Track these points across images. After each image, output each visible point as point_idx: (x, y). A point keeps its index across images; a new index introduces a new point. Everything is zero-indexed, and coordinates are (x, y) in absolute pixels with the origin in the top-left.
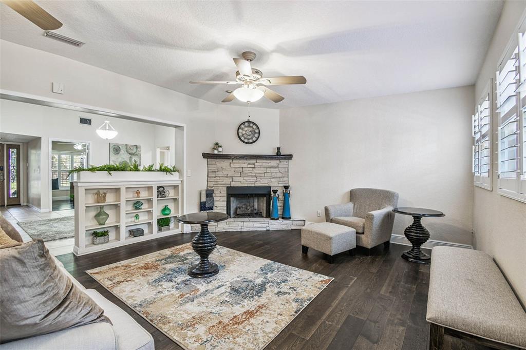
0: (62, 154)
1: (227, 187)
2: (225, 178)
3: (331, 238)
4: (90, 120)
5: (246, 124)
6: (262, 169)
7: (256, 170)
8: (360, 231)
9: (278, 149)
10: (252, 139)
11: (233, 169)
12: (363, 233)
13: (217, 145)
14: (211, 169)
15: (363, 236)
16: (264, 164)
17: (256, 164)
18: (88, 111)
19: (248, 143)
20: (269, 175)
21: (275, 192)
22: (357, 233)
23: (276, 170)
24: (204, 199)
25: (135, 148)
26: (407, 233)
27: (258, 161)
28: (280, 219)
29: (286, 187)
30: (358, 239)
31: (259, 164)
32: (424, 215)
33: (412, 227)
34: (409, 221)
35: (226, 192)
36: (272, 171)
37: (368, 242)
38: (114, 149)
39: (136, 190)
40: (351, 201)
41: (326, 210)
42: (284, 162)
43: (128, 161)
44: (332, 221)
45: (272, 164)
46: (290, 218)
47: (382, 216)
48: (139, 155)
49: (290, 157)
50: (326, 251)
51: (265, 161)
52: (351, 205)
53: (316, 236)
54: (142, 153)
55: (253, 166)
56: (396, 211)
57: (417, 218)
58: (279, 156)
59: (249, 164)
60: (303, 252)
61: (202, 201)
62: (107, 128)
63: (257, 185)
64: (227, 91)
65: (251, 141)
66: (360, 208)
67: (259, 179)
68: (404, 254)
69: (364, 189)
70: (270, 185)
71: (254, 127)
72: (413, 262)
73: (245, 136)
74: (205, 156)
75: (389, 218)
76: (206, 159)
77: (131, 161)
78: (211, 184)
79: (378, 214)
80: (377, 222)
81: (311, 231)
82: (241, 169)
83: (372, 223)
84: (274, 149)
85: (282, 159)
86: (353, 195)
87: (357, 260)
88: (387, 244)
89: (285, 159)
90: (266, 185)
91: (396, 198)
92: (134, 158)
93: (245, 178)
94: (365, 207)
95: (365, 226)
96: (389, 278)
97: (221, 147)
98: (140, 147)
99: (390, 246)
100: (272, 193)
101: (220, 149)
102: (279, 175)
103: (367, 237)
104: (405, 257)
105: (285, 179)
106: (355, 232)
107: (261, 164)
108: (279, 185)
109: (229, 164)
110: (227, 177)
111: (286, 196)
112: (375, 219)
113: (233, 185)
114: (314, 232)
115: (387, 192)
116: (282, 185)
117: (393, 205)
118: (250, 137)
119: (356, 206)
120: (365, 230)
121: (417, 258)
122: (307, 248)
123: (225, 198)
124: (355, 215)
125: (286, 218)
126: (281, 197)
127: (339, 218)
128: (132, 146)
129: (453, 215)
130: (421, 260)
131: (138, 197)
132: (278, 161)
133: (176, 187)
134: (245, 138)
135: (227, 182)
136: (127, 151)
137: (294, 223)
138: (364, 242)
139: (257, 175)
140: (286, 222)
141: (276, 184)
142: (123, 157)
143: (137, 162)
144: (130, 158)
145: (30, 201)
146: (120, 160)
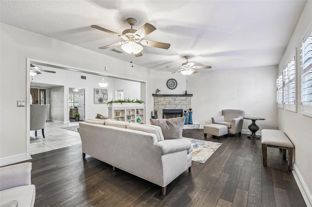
0: (75, 94)
1: (163, 110)
2: (162, 105)
3: (218, 129)
4: (85, 77)
5: (171, 80)
6: (179, 101)
7: (176, 102)
8: (229, 127)
9: (186, 92)
10: (173, 87)
11: (166, 101)
12: (231, 128)
13: (158, 91)
14: (156, 101)
15: (230, 129)
16: (180, 99)
17: (176, 99)
18: (81, 71)
19: (172, 89)
20: (182, 104)
21: (185, 112)
22: (228, 128)
23: (185, 102)
24: (153, 115)
25: (105, 91)
26: (250, 128)
27: (177, 97)
28: (188, 124)
29: (190, 110)
30: (228, 131)
31: (177, 99)
32: (257, 120)
33: (252, 125)
34: (250, 122)
35: (162, 112)
36: (183, 102)
37: (233, 131)
38: (96, 91)
39: (129, 111)
40: (222, 115)
41: (213, 119)
42: (189, 98)
43: (102, 97)
44: (215, 123)
45: (183, 99)
46: (192, 124)
47: (238, 121)
48: (107, 94)
49: (191, 95)
50: (217, 135)
51: (180, 97)
52: (223, 117)
53: (211, 129)
54: (108, 93)
55: (175, 100)
56: (244, 118)
57: (254, 121)
58: (186, 95)
59: (173, 99)
60: (205, 136)
61: (153, 116)
62: (103, 82)
63: (177, 108)
64: (167, 67)
65: (173, 88)
66: (227, 118)
67: (177, 106)
68: (248, 136)
69: (229, 110)
70: (182, 108)
71: (175, 81)
72: (252, 139)
73: (170, 86)
74: (153, 95)
75: (241, 122)
76: (153, 97)
77: (104, 97)
78: (156, 108)
79: (237, 120)
80: (237, 123)
81: (209, 127)
82: (169, 101)
83: (235, 123)
84: (184, 92)
85: (188, 96)
86: (223, 113)
87: (229, 139)
88: (240, 133)
89: (189, 96)
90: (181, 109)
91: (244, 113)
92: (105, 96)
93: (171, 105)
94: (230, 117)
95: (232, 125)
96: (244, 144)
97: (160, 91)
98: (108, 90)
99: (242, 134)
100: (183, 112)
101: (160, 92)
102: (187, 104)
103: (232, 129)
104: (249, 138)
105: (189, 106)
106: (227, 128)
107: (178, 99)
108: (187, 109)
109: (163, 99)
110: (163, 105)
111: (190, 113)
112: (236, 122)
113: (166, 108)
114: (210, 127)
115: (240, 111)
116: (188, 108)
117: (243, 116)
118: (172, 86)
119: (225, 117)
120: (232, 126)
121: (254, 137)
122: (207, 134)
123: (162, 115)
124: (225, 121)
125: (191, 124)
126: (188, 114)
127: (219, 122)
128: (104, 90)
129: (269, 120)
130: (256, 138)
131: (130, 114)
132: (186, 97)
133: (142, 110)
134: (170, 87)
135: (163, 107)
136: (102, 92)
137: (195, 126)
138: (231, 132)
139: (177, 104)
140: (191, 125)
141: (185, 108)
142: (100, 95)
143: (106, 98)
144: (103, 96)
145: (53, 118)
146: (99, 97)
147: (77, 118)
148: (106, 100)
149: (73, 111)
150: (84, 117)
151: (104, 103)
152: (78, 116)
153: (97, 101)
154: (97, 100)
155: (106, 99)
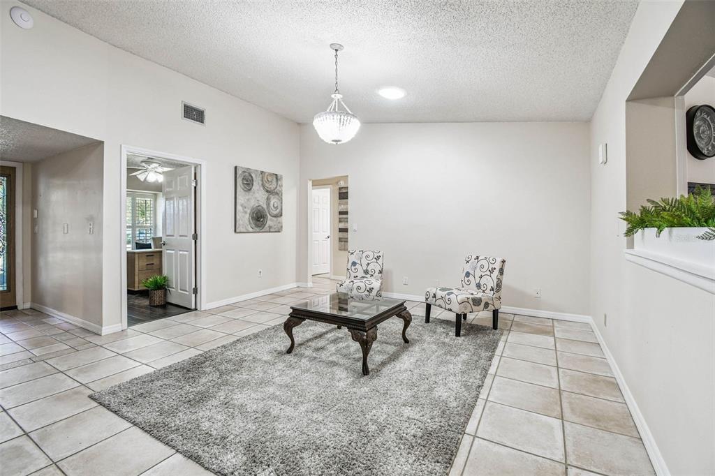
4: (202, 113)
25: (274, 180)
38: (243, 179)
43: (265, 206)
48: (279, 195)
54: (284, 190)
77: (268, 205)
92: (274, 201)
98: (281, 178)
128: (269, 175)
136: (263, 186)
142: (257, 197)
143: (277, 208)
144: (268, 199)
145: (48, 299)
146: (253, 203)
147: (160, 292)
148: (276, 216)
149: (137, 263)
150: (195, 291)
151: (270, 227)
152: (163, 287)
153: (245, 219)
154: (247, 216)
155: (275, 213)
